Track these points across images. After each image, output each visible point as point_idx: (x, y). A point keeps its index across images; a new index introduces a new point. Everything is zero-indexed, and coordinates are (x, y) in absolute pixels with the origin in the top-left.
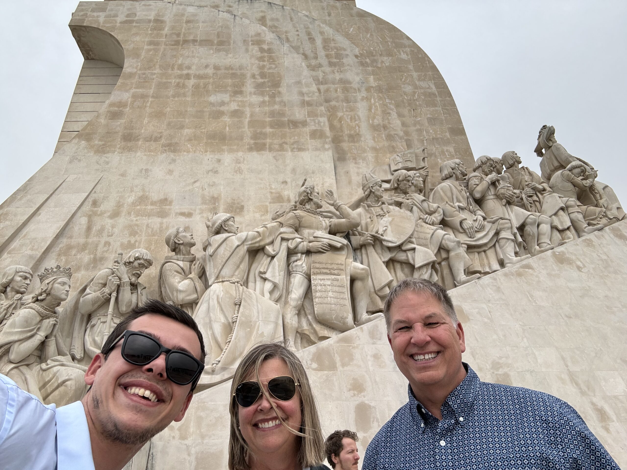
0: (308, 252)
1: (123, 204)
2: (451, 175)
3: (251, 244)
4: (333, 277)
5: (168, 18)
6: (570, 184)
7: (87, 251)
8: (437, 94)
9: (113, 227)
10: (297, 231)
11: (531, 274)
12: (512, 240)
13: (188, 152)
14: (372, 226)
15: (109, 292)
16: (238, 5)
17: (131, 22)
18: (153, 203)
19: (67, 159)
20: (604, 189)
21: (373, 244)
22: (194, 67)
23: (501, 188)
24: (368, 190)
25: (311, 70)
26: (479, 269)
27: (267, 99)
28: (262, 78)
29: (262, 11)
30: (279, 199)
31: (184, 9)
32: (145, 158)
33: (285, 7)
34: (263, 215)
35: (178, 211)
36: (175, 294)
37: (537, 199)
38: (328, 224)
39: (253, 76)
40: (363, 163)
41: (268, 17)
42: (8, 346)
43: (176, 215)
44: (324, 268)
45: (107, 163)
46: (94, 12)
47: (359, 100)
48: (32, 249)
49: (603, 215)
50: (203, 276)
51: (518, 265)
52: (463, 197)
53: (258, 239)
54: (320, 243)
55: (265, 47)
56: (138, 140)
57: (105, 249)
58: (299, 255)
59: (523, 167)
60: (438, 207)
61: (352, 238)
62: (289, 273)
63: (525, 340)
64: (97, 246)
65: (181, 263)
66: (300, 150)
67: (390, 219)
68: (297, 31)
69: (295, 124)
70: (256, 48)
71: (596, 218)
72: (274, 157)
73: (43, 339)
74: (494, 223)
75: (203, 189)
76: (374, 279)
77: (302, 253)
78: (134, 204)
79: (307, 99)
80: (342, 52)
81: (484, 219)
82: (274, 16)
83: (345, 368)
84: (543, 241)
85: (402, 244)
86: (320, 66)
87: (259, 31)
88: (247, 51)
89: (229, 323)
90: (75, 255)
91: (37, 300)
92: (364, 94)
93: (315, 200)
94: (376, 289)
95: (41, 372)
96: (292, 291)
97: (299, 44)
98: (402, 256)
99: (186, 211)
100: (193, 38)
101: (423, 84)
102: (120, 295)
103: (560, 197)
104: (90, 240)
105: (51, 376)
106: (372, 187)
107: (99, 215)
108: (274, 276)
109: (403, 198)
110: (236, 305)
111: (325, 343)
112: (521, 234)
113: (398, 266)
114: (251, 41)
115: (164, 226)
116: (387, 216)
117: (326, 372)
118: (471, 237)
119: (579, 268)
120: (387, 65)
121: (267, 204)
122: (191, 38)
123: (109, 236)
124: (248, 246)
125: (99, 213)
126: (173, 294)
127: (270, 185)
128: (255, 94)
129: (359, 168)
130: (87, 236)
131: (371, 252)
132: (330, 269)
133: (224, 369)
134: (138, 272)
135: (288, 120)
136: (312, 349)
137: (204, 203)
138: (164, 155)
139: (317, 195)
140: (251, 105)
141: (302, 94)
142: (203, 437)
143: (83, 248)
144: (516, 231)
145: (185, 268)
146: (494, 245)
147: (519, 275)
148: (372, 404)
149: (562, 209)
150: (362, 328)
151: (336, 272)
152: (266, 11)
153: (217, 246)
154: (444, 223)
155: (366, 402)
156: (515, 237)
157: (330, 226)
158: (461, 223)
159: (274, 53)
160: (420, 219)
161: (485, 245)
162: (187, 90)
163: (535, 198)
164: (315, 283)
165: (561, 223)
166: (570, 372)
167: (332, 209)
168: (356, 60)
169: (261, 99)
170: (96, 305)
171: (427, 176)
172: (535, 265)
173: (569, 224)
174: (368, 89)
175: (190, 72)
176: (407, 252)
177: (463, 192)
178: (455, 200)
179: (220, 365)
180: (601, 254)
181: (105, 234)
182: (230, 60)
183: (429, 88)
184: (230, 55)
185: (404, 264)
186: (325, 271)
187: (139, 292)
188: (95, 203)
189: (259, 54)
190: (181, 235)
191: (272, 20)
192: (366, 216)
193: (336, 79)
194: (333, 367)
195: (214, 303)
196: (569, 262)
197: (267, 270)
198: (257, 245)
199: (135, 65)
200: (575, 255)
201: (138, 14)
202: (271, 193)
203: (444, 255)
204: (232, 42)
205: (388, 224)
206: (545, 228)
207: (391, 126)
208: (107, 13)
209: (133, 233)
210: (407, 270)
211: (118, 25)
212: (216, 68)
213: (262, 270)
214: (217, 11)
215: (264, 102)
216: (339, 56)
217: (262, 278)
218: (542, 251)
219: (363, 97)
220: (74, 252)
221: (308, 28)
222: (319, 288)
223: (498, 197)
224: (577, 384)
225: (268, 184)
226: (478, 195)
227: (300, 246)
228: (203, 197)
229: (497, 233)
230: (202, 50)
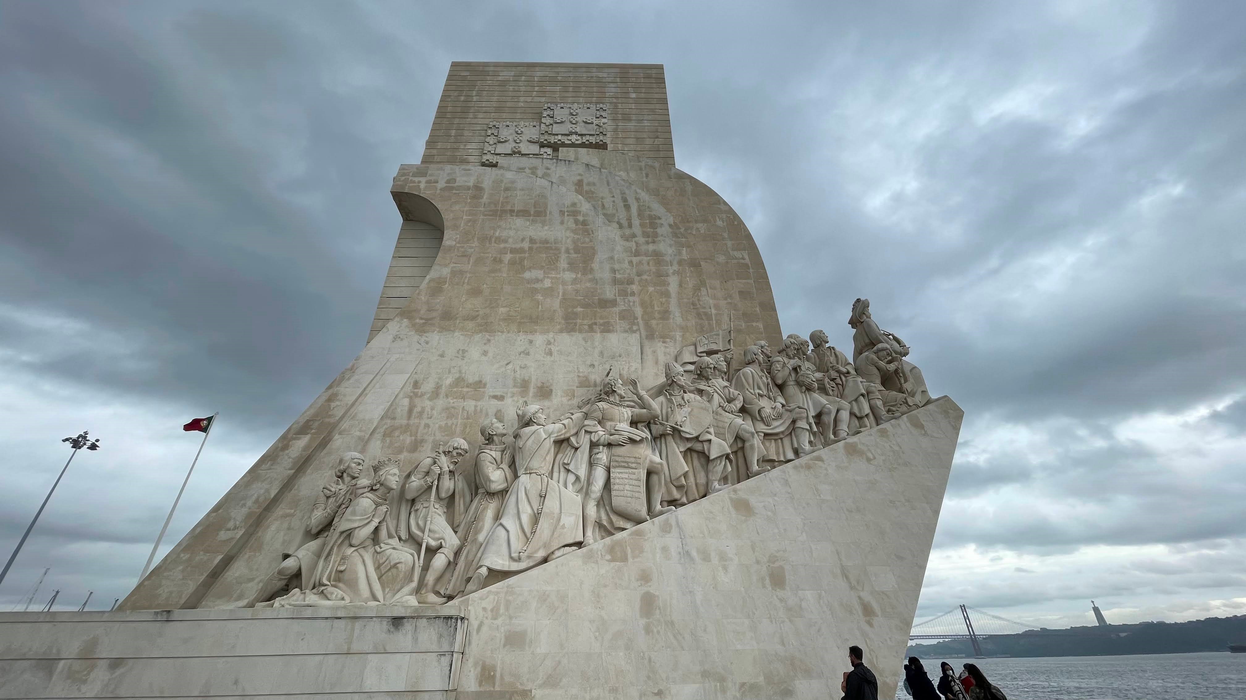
0: (609, 445)
1: (442, 385)
2: (754, 360)
3: (557, 436)
4: (631, 471)
5: (487, 184)
6: (875, 367)
7: (408, 433)
8: (750, 265)
9: (432, 409)
10: (599, 423)
11: (821, 467)
12: (807, 430)
13: (502, 332)
14: (673, 416)
15: (431, 481)
16: (556, 167)
17: (452, 188)
18: (467, 387)
19: (391, 337)
20: (911, 371)
21: (672, 433)
22: (510, 240)
23: (801, 375)
24: (671, 379)
25: (625, 240)
26: (775, 458)
27: (579, 276)
28: (576, 253)
29: (580, 175)
30: (584, 383)
31: (502, 175)
32: (462, 337)
33: (602, 170)
34: (569, 400)
35: (492, 394)
36: (488, 483)
37: (841, 383)
38: (630, 415)
39: (567, 251)
40: (671, 342)
41: (585, 181)
42: (349, 532)
43: (489, 398)
44: (623, 462)
45: (427, 343)
46: (415, 177)
47: (670, 274)
48: (360, 431)
49: (903, 402)
50: (513, 465)
51: (808, 457)
52: (764, 383)
53: (564, 431)
54: (621, 437)
55: (581, 218)
56: (456, 318)
57: (425, 431)
58: (601, 447)
59: (829, 347)
60: (739, 394)
61: (653, 427)
62: (591, 464)
63: (804, 534)
64: (418, 427)
65: (493, 453)
66: (609, 331)
67: (690, 409)
68: (613, 197)
69: (605, 303)
70: (571, 219)
71: (896, 405)
72: (584, 339)
73: (377, 525)
74: (790, 411)
75: (515, 371)
76: (670, 469)
77: (604, 446)
78: (451, 386)
79: (618, 276)
80: (657, 221)
81: (783, 406)
82: (591, 179)
83: (636, 560)
84: (841, 429)
85: (699, 435)
86: (634, 236)
87: (576, 201)
88: (562, 223)
89: (535, 514)
90: (398, 437)
91: (372, 489)
92: (676, 267)
93: (619, 391)
94: (672, 479)
95: (376, 554)
96: (592, 483)
97: (614, 211)
98: (698, 447)
99: (499, 394)
100: (510, 208)
101: (737, 254)
102: (440, 483)
103: (861, 382)
104: (411, 422)
105: (384, 559)
106: (674, 376)
107: (420, 396)
108: (577, 468)
109: (705, 385)
110: (541, 497)
111: (619, 535)
112: (817, 421)
113: (695, 455)
114: (567, 212)
115: (478, 409)
116: (687, 406)
117: (618, 563)
118: (768, 426)
119: (869, 460)
120: (701, 232)
121: (575, 388)
122: (509, 208)
123: (428, 418)
124: (554, 438)
125: (419, 394)
126: (486, 484)
127: (578, 368)
128: (568, 270)
129: (666, 347)
130: (409, 417)
131: (670, 443)
132: (627, 463)
133: (529, 557)
134: (456, 460)
135: (599, 299)
136: (608, 540)
137: (515, 386)
138: (480, 335)
139: (621, 386)
140: (564, 283)
141: (614, 271)
142: (511, 618)
143: (406, 429)
144: (812, 420)
145: (497, 459)
146: (791, 433)
147: (808, 467)
148: (657, 594)
149: (863, 395)
150: (653, 521)
151: (634, 465)
152: (583, 173)
153: (526, 438)
154: (743, 410)
155: (652, 591)
156: (810, 427)
157: (632, 416)
158: (759, 411)
159: (589, 225)
160: (720, 406)
161: (782, 432)
162: (503, 265)
163: (838, 381)
164: (614, 476)
165: (860, 410)
166: (842, 566)
167: (636, 399)
168: (670, 230)
169: (573, 276)
170: (420, 492)
171: (731, 358)
172: (824, 457)
173: (867, 410)
174: (680, 263)
175: (507, 245)
176: (704, 443)
177: (764, 379)
178: (756, 387)
179: (526, 554)
180: (894, 444)
181: (425, 416)
182: (546, 232)
183: (743, 259)
184: (546, 228)
185: (700, 454)
186: (623, 464)
187: (456, 479)
188: (416, 385)
189: (574, 226)
190: (494, 426)
191: (589, 184)
192: (667, 405)
193: (648, 251)
194: (624, 559)
195: (522, 495)
196: (861, 453)
197: (571, 461)
198: (562, 437)
199: (454, 237)
200: (867, 446)
201: (458, 179)
202: (579, 376)
203: (740, 445)
204: (548, 213)
205: (687, 415)
206: (845, 415)
207: (701, 303)
208: (428, 178)
209: (450, 416)
210: (702, 460)
211: (438, 192)
212: (532, 241)
213: (566, 461)
214: (535, 177)
215: (575, 279)
216: (653, 225)
217: (565, 468)
218: (836, 442)
219: (675, 270)
220: (397, 433)
221: (624, 193)
222: (618, 481)
223: (799, 384)
224: (847, 578)
225: (576, 367)
226: (780, 382)
227: (602, 440)
228: (515, 379)
229: (794, 422)
230: (519, 222)
